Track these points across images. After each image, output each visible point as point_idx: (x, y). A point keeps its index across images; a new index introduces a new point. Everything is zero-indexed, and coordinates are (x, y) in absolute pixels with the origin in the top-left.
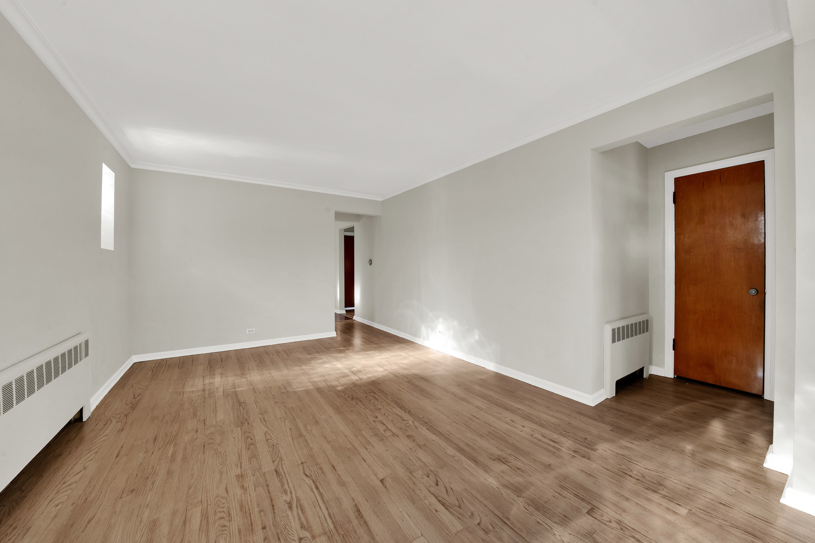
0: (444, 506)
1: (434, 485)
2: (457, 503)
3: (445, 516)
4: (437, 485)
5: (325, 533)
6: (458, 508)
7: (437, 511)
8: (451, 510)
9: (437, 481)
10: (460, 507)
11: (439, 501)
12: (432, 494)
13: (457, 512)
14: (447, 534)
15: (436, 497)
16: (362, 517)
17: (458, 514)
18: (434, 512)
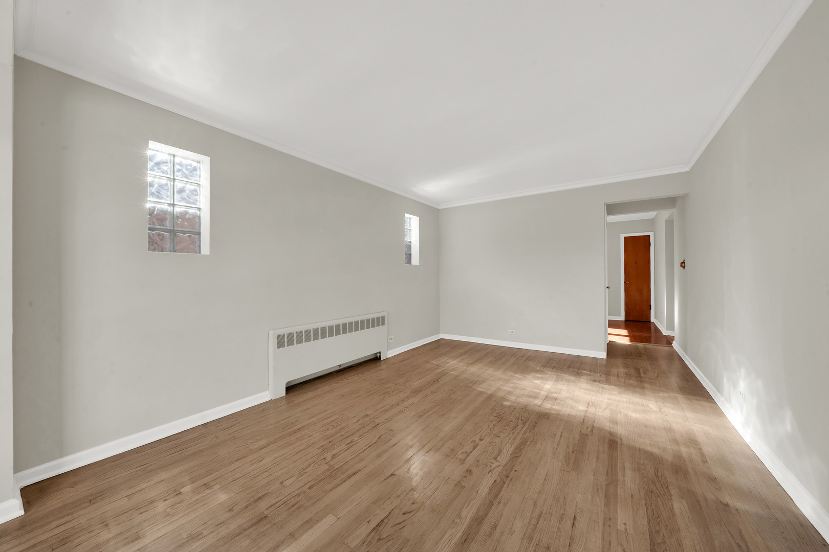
0: (377, 526)
1: (403, 511)
2: (384, 536)
3: (364, 530)
4: (404, 514)
5: (331, 466)
6: (377, 537)
7: (368, 522)
8: (373, 533)
9: (410, 512)
10: (379, 539)
11: (382, 521)
12: (390, 513)
13: (372, 539)
14: (342, 536)
15: (386, 517)
16: (349, 478)
17: (369, 540)
18: (368, 520)
